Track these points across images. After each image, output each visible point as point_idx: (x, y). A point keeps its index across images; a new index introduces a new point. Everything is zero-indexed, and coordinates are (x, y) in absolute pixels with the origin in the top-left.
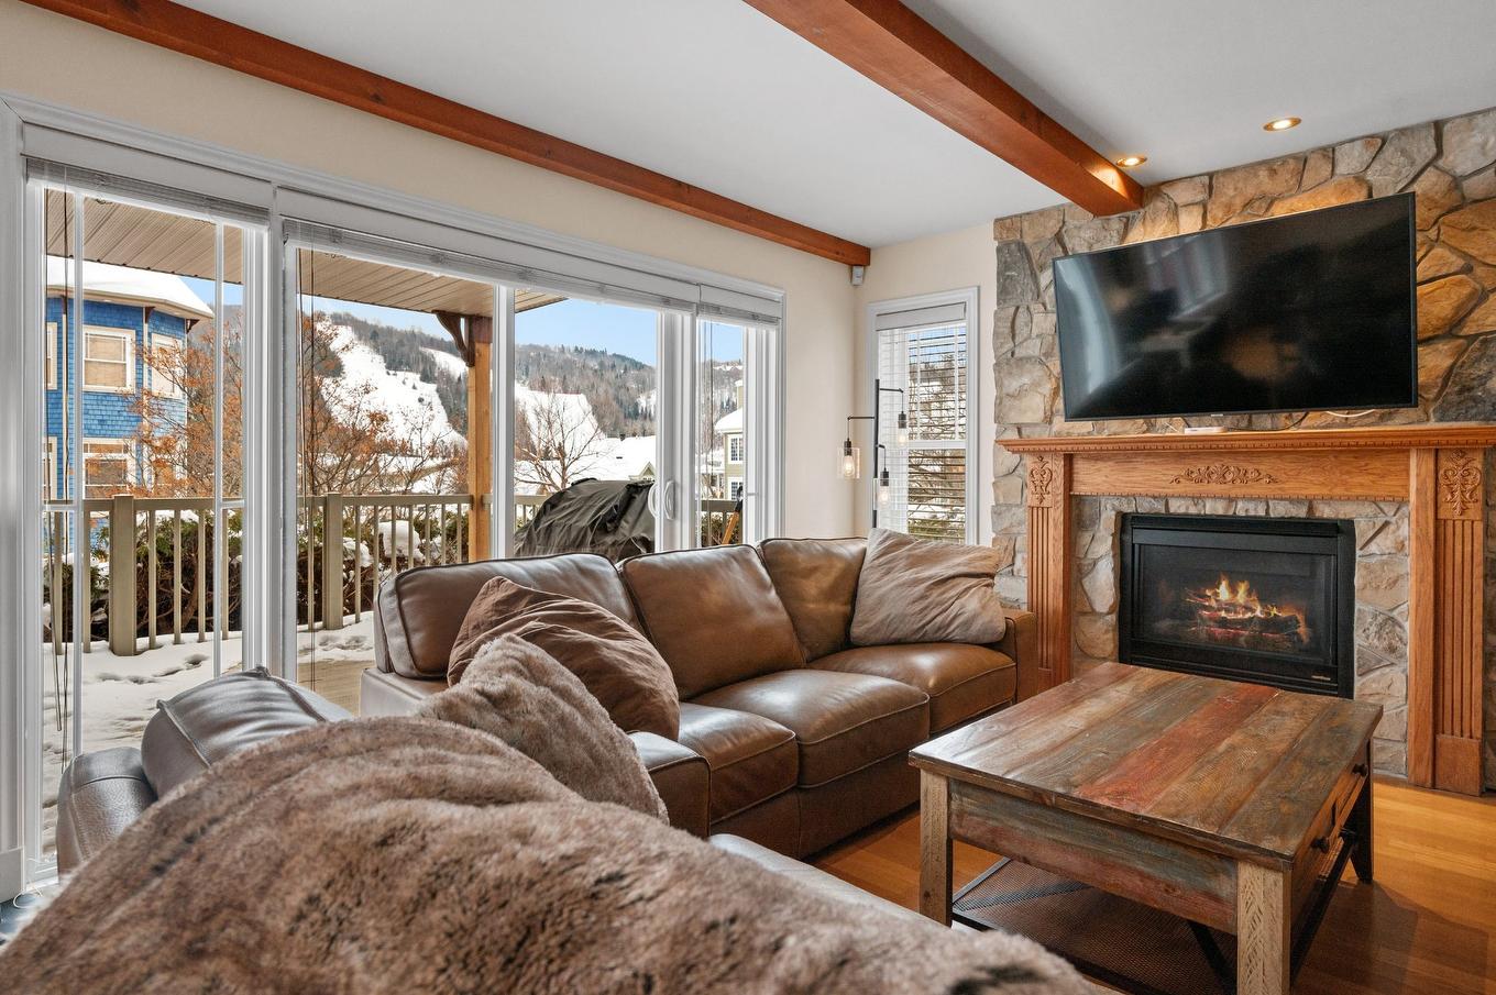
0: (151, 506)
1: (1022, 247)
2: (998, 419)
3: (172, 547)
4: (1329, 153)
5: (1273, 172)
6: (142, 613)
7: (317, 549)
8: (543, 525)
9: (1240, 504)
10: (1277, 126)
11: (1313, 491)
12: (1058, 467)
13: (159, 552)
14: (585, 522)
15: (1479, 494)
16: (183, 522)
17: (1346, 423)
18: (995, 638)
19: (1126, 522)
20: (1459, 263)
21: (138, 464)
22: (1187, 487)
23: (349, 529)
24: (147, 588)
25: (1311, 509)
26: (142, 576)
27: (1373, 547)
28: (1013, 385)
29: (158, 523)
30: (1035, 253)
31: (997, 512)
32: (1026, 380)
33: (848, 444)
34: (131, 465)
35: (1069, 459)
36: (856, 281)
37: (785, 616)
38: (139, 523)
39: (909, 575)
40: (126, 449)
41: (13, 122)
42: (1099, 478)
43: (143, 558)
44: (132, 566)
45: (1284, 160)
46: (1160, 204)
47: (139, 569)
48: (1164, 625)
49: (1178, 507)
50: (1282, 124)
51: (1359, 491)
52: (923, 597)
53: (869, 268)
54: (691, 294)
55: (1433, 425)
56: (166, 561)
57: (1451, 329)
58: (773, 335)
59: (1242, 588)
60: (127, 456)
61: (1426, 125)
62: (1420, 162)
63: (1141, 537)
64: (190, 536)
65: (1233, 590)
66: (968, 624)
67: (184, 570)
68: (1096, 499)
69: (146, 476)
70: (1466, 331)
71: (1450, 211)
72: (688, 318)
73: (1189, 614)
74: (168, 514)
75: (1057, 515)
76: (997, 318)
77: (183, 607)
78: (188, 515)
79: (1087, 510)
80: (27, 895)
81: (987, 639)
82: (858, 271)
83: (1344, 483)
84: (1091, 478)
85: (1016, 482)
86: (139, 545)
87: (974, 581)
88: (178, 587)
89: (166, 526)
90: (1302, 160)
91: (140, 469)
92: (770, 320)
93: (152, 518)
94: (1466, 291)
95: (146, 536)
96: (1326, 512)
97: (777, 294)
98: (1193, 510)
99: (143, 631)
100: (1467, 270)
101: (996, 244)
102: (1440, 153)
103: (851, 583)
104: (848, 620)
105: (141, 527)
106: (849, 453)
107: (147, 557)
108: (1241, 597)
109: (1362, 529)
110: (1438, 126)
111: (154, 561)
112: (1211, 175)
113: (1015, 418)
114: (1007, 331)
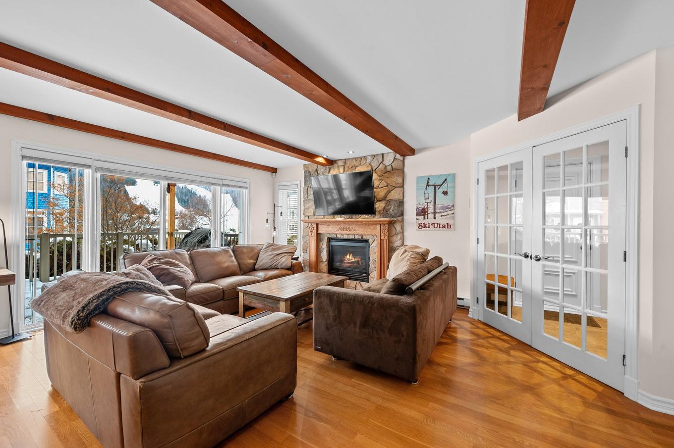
0: (55, 236)
1: (309, 172)
2: (304, 214)
3: (63, 249)
4: (365, 157)
5: (356, 160)
6: (51, 269)
7: (115, 249)
8: (185, 241)
9: (350, 236)
10: (350, 152)
11: (362, 233)
12: (315, 226)
13: (58, 250)
14: (196, 240)
15: (387, 234)
16: (67, 241)
17: (368, 218)
18: (288, 267)
19: (330, 240)
20: (386, 184)
21: (48, 218)
22: (339, 232)
23: (125, 242)
24: (53, 262)
25: (362, 237)
26: (52, 258)
27: (372, 245)
28: (307, 206)
29: (58, 241)
30: (312, 174)
31: (303, 237)
32: (310, 205)
33: (267, 220)
34: (45, 219)
35: (317, 225)
36: (273, 177)
37: (236, 263)
38: (51, 241)
39: (270, 253)
40: (43, 213)
41: (19, 147)
42: (323, 229)
43: (53, 253)
44: (48, 255)
45: (358, 158)
46: (336, 165)
47: (50, 256)
48: (338, 264)
49: (339, 236)
50: (351, 152)
51: (369, 233)
52: (273, 258)
53: (277, 174)
54: (220, 182)
55: (382, 219)
56: (60, 253)
57: (384, 198)
58: (247, 191)
59: (351, 255)
60: (43, 216)
61: (380, 154)
62: (380, 162)
63: (333, 243)
64: (70, 246)
65: (350, 256)
66: (282, 264)
67: (67, 256)
68: (323, 234)
69: (51, 223)
70: (387, 199)
71: (385, 173)
72: (219, 188)
73: (342, 261)
74: (62, 238)
75: (315, 238)
76: (304, 189)
77: (66, 267)
78: (68, 239)
79: (322, 237)
80: (21, 333)
81: (286, 268)
82: (274, 174)
83: (366, 231)
84: (322, 229)
85: (308, 229)
86: (51, 248)
87: (287, 254)
88: (65, 261)
89: (60, 242)
90: (361, 158)
91: (49, 220)
92: (246, 188)
93: (55, 240)
94: (387, 190)
95: (53, 245)
96: (365, 237)
97: (248, 181)
98: (342, 237)
99: (52, 275)
100: (387, 186)
101: (304, 171)
102: (383, 161)
103: (257, 255)
104: (255, 264)
105: (51, 242)
106: (267, 222)
107: (53, 252)
108: (351, 257)
109: (371, 241)
110: (383, 154)
111: (56, 253)
112: (345, 160)
113: (307, 214)
114: (306, 192)
